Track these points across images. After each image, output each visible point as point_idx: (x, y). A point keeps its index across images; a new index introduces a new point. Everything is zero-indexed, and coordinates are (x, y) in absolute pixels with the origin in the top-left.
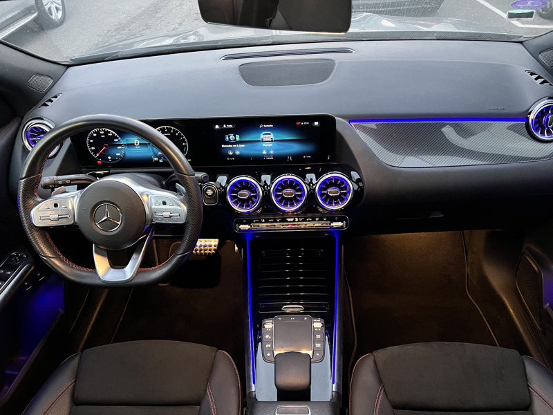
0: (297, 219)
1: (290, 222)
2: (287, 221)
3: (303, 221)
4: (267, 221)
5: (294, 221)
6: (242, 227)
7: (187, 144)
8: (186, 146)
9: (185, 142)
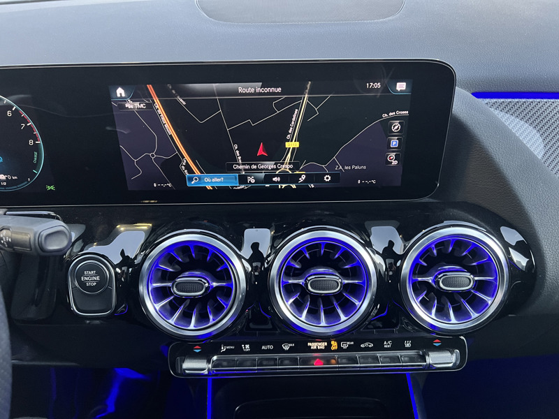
0: (334, 345)
1: (317, 351)
2: (310, 350)
3: (350, 349)
4: (256, 349)
5: (328, 349)
6: (189, 365)
7: (40, 142)
8: (36, 147)
9: (35, 139)
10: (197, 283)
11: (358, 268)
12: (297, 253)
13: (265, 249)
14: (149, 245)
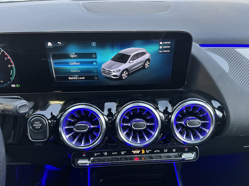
10: (84, 126)
11: (153, 119)
12: (128, 113)
13: (114, 111)
14: (63, 110)
